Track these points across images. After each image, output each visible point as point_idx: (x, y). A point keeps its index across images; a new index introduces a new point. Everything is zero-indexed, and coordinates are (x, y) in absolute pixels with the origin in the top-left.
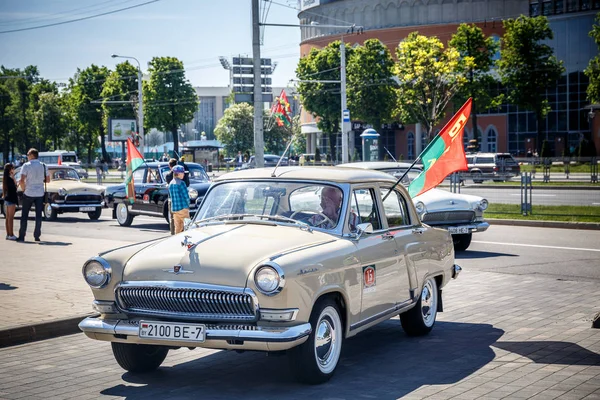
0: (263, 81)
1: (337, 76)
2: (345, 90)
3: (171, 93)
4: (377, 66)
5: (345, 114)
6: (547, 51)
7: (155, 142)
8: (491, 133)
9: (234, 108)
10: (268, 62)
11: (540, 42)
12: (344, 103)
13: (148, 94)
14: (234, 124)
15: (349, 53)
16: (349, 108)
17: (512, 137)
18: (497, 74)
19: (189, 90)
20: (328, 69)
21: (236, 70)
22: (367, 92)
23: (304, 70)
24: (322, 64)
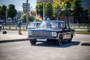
0: (28, 8)
2: (44, 11)
3: (12, 11)
4: (50, 7)
5: (44, 15)
6: (81, 5)
7: (9, 20)
8: (71, 20)
9: (24, 14)
10: (29, 4)
11: (79, 3)
12: (44, 13)
13: (8, 11)
14: (24, 17)
15: (45, 4)
16: (45, 14)
17: (75, 21)
18: (72, 9)
19: (16, 10)
20: (41, 7)
21: (23, 5)
22: (48, 12)
23: (37, 7)
24: (40, 6)
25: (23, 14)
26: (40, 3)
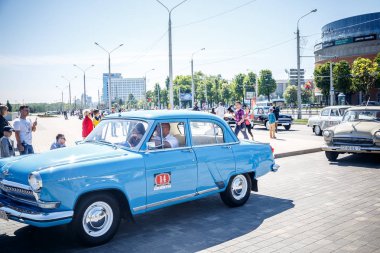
0: (301, 77)
1: (329, 74)
2: (332, 79)
3: (267, 83)
4: (344, 71)
5: (332, 88)
7: (261, 100)
9: (290, 87)
10: (303, 70)
12: (332, 84)
13: (259, 83)
14: (290, 93)
15: (333, 66)
16: (334, 86)
19: (274, 81)
20: (325, 72)
21: (291, 74)
22: (340, 80)
23: (316, 73)
24: (323, 71)
25: (287, 85)
26: (322, 62)
